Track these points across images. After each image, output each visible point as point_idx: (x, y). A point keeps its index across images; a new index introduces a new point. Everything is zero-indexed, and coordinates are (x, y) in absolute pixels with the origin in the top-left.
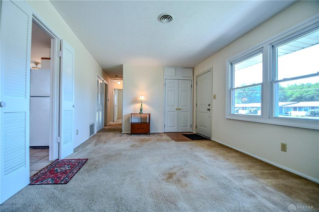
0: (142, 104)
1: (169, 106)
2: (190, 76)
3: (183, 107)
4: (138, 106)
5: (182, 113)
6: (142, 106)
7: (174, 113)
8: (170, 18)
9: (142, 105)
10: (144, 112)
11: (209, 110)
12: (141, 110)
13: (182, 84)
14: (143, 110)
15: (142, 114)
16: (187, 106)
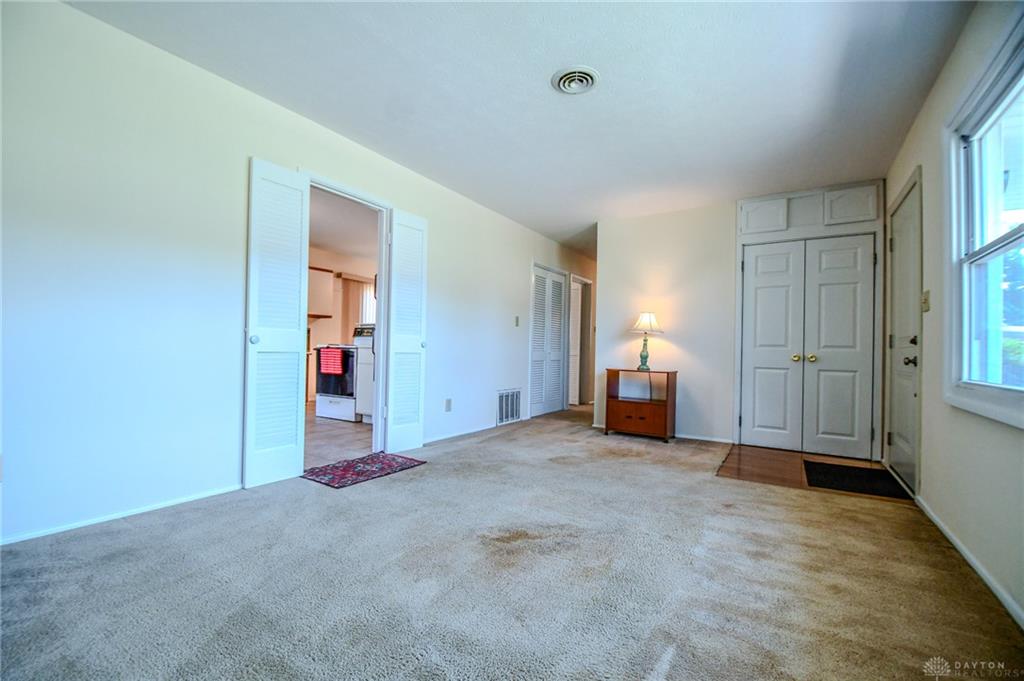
0: (645, 340)
1: (761, 346)
2: (867, 218)
3: (830, 350)
4: (636, 346)
5: (822, 373)
6: (645, 345)
7: (786, 376)
8: (586, 79)
9: (649, 343)
10: (651, 364)
11: (914, 362)
12: (644, 358)
13: (824, 257)
14: (648, 359)
15: (648, 371)
16: (853, 347)
